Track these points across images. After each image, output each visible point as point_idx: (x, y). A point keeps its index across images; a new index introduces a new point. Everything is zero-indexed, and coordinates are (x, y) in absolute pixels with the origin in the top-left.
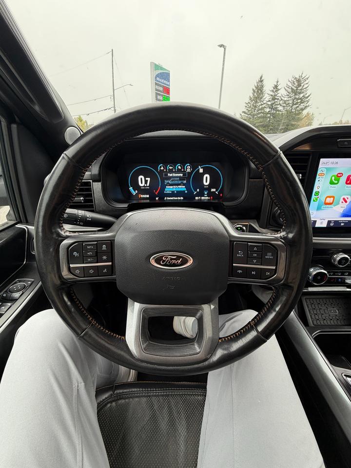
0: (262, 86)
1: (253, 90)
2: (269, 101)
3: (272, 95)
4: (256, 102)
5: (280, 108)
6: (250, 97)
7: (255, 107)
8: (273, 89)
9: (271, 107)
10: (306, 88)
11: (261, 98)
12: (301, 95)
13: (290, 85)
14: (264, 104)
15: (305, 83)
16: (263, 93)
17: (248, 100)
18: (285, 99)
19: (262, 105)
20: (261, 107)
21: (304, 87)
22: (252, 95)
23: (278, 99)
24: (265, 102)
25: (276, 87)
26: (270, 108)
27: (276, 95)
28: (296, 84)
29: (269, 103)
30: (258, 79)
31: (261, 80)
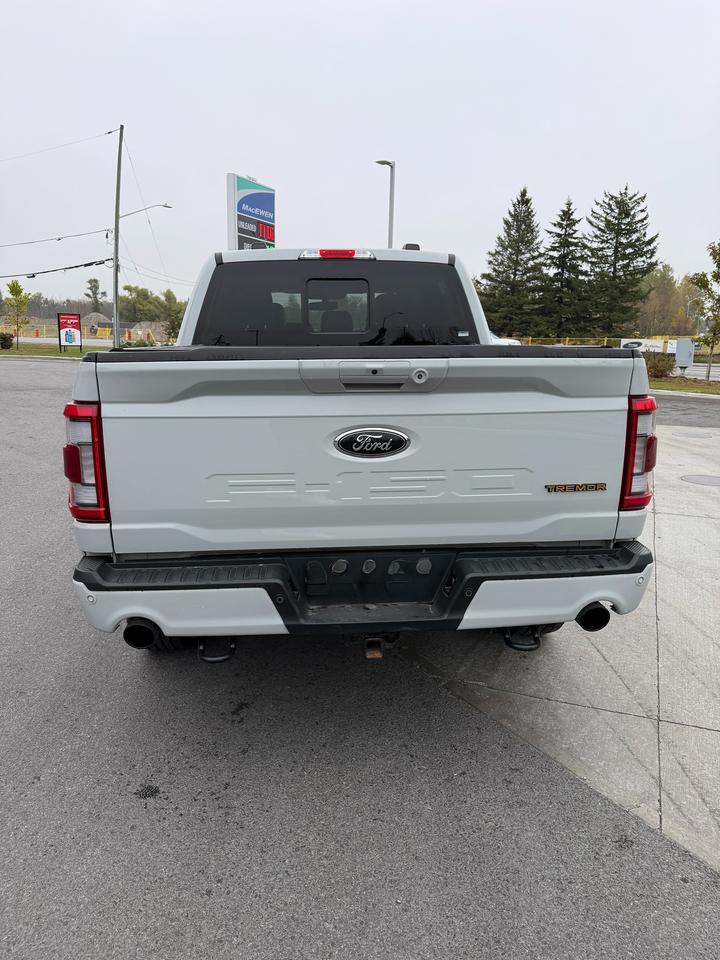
0: (529, 214)
1: (506, 222)
2: (554, 249)
3: (559, 235)
4: (519, 252)
5: (585, 267)
6: (499, 238)
7: (517, 263)
8: (559, 220)
9: (561, 262)
10: (642, 221)
11: (530, 242)
12: (634, 237)
13: (601, 212)
14: (541, 255)
15: (638, 208)
16: (532, 231)
17: (494, 247)
18: (595, 245)
19: (534, 258)
20: (531, 263)
21: (637, 219)
22: (503, 235)
23: (576, 245)
24: (542, 251)
25: (567, 215)
26: (558, 267)
27: (570, 235)
28: (617, 211)
29: (555, 254)
30: (516, 196)
31: (524, 200)
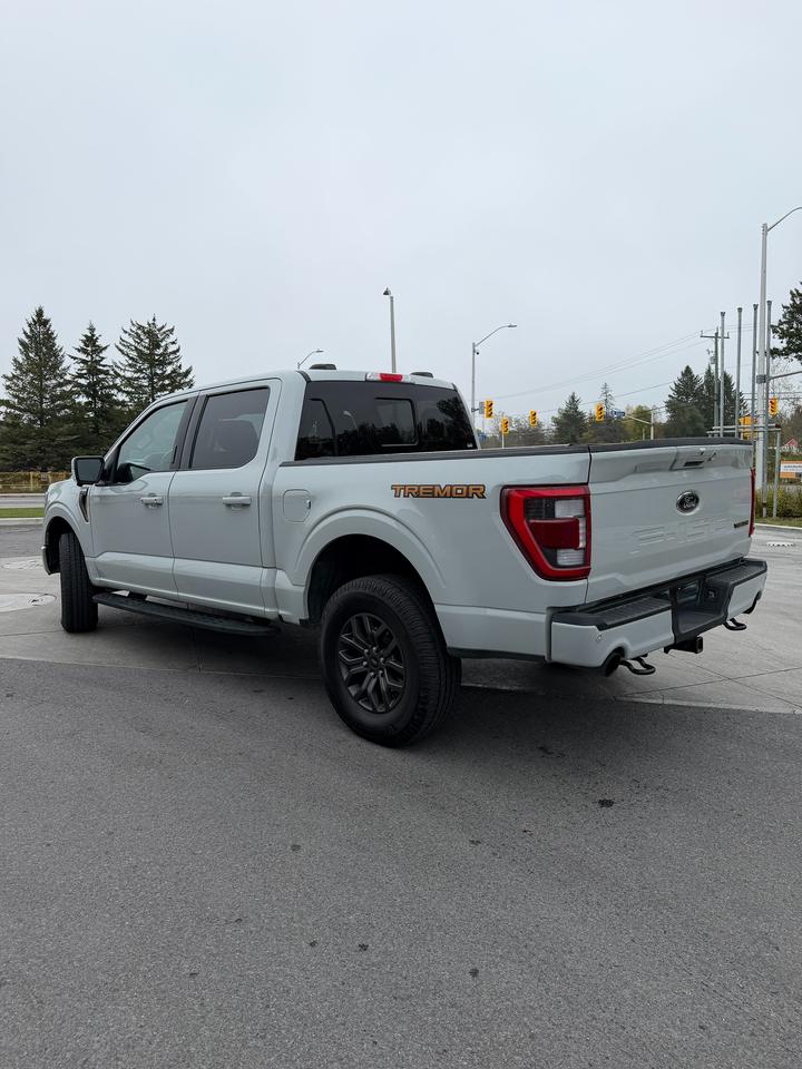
0: (49, 337)
1: (22, 343)
2: (81, 376)
3: (84, 361)
4: (41, 378)
5: (121, 397)
6: (15, 360)
7: (42, 390)
8: (82, 345)
9: (91, 390)
10: (174, 352)
11: (56, 366)
12: (169, 369)
13: (131, 341)
14: (69, 382)
15: (169, 341)
16: (56, 356)
17: (10, 370)
18: (128, 374)
19: (60, 385)
20: (58, 391)
21: (169, 351)
22: (21, 358)
23: (107, 373)
24: (68, 377)
25: (91, 340)
26: (88, 395)
27: (98, 362)
28: (147, 341)
29: (83, 381)
30: (31, 315)
31: (40, 320)
